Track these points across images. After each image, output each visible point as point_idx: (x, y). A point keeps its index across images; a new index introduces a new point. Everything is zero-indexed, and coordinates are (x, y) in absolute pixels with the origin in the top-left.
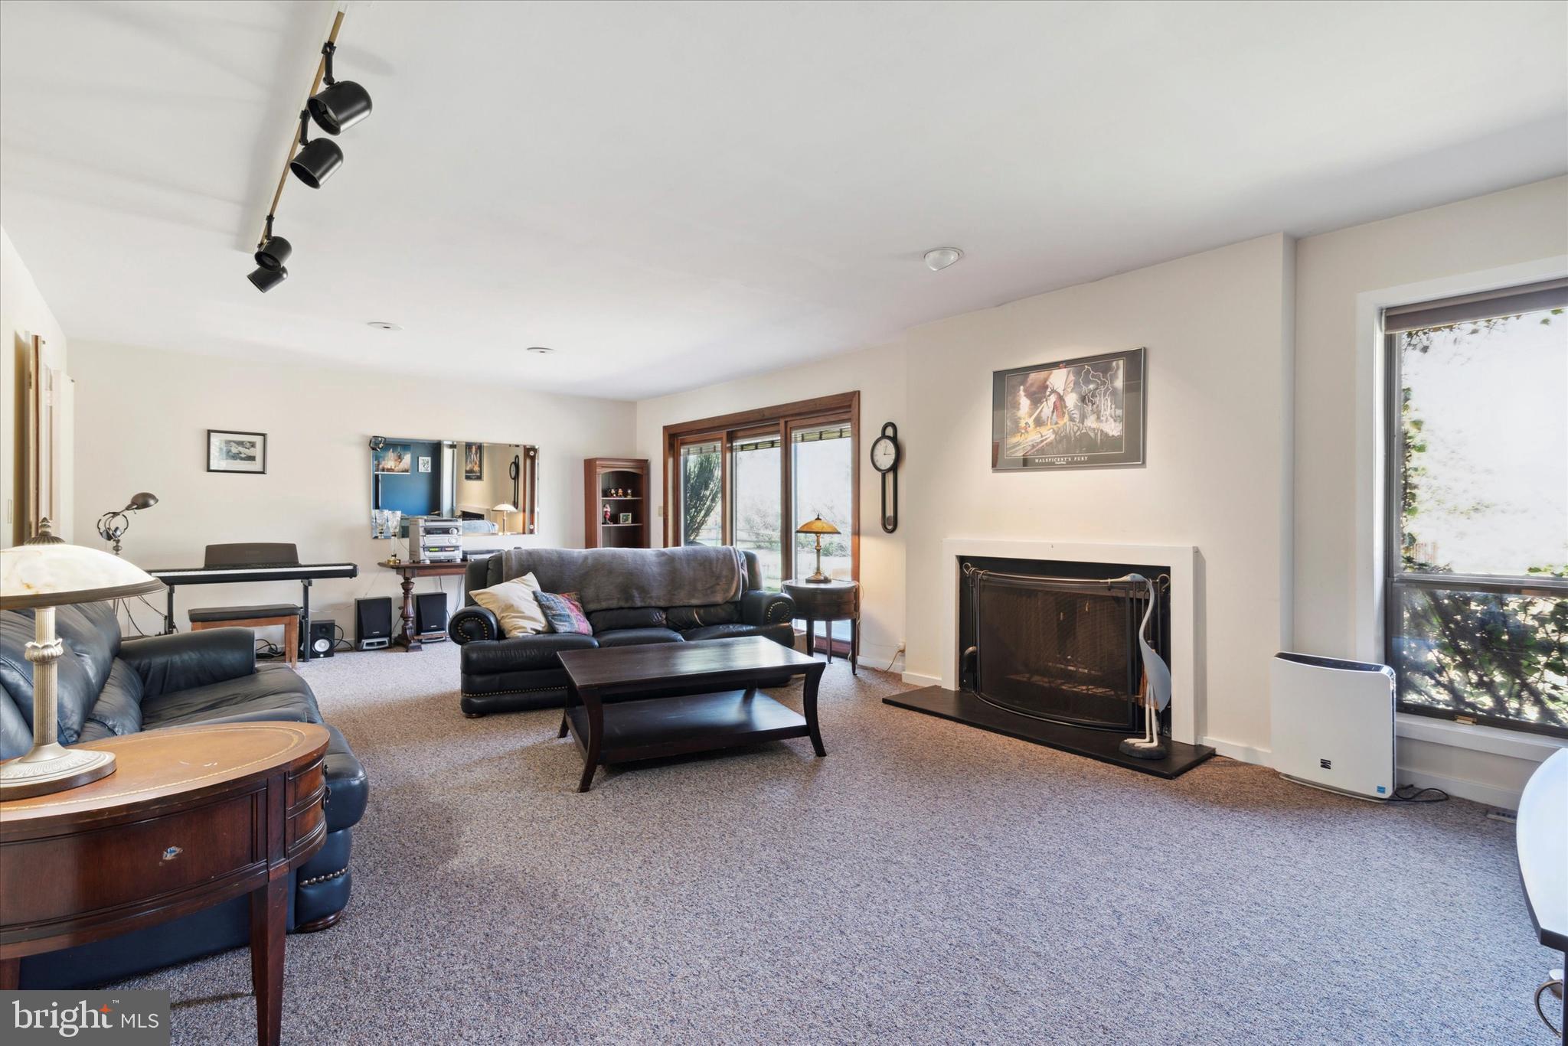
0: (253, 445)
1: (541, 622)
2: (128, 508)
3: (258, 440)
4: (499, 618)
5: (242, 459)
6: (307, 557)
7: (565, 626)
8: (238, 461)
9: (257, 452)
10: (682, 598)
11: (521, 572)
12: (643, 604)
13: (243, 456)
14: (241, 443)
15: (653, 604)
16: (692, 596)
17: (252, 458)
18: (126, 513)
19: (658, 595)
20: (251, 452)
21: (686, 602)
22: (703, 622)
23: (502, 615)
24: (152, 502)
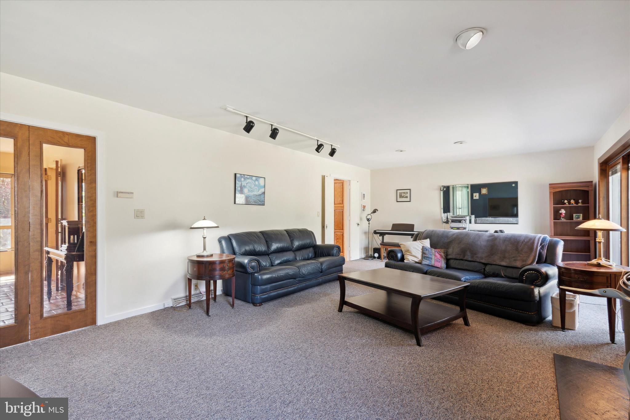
0: (407, 193)
1: (418, 258)
2: (372, 213)
3: (408, 191)
4: (404, 254)
5: (405, 198)
6: (417, 229)
7: (427, 262)
8: (404, 198)
9: (408, 195)
10: (496, 260)
11: (425, 238)
12: (472, 260)
13: (405, 196)
14: (404, 193)
15: (478, 261)
16: (502, 260)
17: (407, 197)
18: (371, 214)
19: (482, 256)
20: (406, 195)
21: (498, 262)
22: (505, 276)
23: (405, 253)
24: (376, 211)
